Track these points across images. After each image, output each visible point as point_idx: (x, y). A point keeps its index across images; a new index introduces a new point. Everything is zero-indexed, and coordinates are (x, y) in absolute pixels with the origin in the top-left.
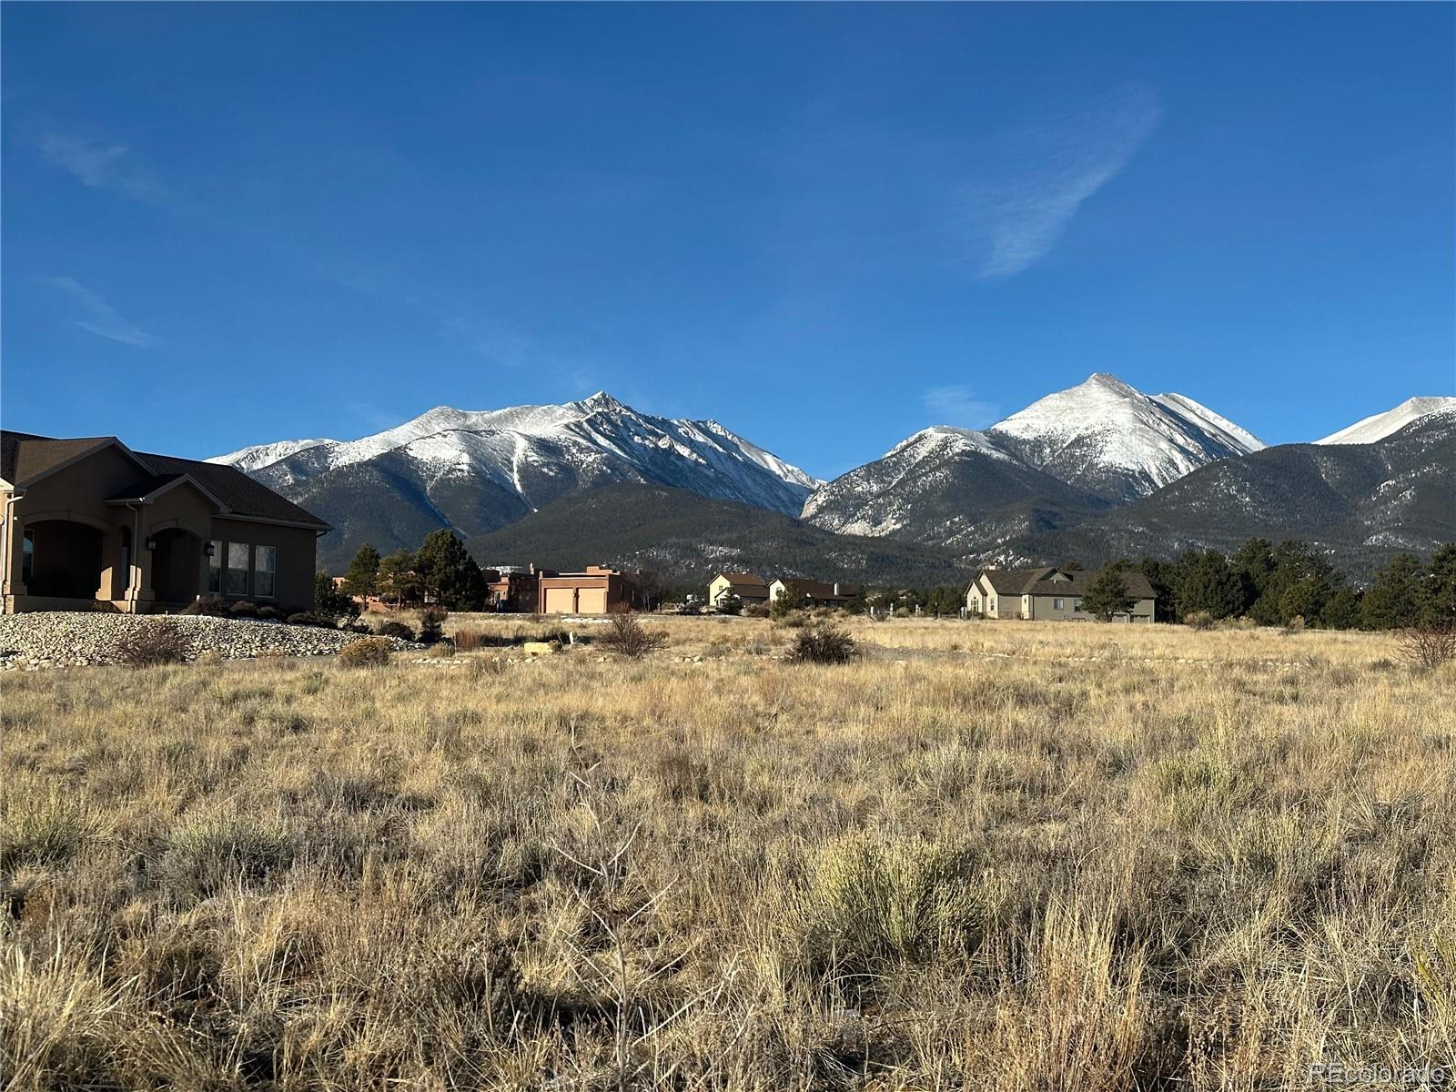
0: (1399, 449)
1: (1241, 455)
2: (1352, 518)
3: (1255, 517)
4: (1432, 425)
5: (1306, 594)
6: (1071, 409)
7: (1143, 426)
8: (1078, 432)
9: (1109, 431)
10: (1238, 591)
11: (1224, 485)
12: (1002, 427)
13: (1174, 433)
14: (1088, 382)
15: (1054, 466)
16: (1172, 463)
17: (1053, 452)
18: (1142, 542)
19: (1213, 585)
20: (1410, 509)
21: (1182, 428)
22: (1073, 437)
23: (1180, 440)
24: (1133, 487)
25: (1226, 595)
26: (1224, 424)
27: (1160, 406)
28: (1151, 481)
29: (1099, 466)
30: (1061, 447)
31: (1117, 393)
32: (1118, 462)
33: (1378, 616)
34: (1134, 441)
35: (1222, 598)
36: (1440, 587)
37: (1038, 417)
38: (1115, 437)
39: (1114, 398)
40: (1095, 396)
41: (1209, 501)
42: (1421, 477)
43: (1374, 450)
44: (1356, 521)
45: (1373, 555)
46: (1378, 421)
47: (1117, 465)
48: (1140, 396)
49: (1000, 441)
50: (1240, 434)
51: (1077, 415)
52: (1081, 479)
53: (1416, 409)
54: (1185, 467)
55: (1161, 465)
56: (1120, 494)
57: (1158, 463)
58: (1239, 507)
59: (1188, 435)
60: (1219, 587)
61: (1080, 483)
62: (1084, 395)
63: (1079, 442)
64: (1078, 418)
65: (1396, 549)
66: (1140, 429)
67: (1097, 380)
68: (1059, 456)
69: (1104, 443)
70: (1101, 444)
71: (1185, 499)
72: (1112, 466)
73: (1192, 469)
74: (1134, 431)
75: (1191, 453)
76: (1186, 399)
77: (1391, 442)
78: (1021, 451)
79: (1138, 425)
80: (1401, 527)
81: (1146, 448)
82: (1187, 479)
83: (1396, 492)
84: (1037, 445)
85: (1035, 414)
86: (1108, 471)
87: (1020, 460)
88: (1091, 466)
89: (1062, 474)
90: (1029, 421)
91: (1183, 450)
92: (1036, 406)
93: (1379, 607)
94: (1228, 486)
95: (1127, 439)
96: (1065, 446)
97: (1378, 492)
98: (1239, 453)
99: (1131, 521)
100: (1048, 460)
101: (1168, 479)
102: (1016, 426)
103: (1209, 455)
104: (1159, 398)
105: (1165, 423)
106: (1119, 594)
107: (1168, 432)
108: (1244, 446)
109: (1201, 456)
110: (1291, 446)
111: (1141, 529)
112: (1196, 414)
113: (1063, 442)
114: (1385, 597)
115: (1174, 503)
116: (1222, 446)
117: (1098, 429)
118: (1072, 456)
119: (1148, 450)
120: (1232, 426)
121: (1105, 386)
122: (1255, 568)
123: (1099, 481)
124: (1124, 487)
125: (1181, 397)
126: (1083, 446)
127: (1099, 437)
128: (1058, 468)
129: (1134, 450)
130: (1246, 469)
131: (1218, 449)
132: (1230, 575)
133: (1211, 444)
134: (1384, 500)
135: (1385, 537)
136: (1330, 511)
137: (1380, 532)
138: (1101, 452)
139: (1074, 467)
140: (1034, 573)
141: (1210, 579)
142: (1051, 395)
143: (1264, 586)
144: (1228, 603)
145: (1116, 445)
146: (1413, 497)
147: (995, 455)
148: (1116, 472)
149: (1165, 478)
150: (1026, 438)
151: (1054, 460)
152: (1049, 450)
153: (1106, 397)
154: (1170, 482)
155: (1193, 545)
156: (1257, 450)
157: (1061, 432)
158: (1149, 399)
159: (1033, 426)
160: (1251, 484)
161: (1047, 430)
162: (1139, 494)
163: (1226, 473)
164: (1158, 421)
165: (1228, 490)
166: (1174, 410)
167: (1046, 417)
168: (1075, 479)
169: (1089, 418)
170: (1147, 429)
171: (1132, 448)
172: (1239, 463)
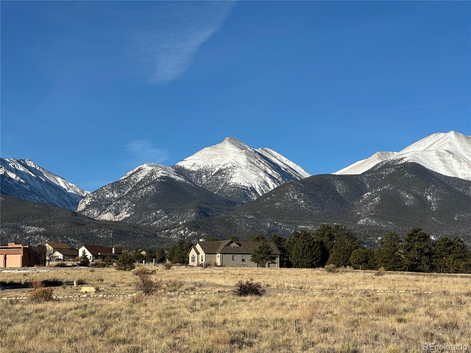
0: (372, 177)
1: (299, 179)
2: (352, 211)
3: (306, 210)
4: (387, 165)
5: (362, 253)
6: (216, 155)
7: (252, 164)
8: (220, 167)
9: (235, 166)
10: (318, 250)
11: (291, 195)
12: (181, 164)
13: (267, 168)
14: (224, 141)
15: (208, 184)
16: (266, 183)
17: (207, 177)
18: (252, 223)
19: (307, 248)
20: (378, 206)
21: (270, 166)
22: (217, 169)
23: (269, 171)
24: (247, 195)
25: (313, 253)
26: (291, 164)
27: (259, 154)
28: (256, 192)
29: (230, 185)
30: (211, 175)
31: (238, 147)
32: (239, 182)
33: (385, 262)
34: (247, 171)
37: (199, 159)
38: (238, 170)
39: (237, 150)
40: (228, 149)
41: (284, 202)
42: (383, 191)
43: (361, 178)
44: (353, 212)
45: (361, 229)
46: (362, 163)
47: (239, 184)
48: (250, 149)
49: (180, 171)
50: (298, 169)
51: (220, 159)
52: (220, 191)
53: (380, 158)
54: (272, 185)
55: (260, 184)
56: (241, 199)
57: (259, 183)
58: (298, 206)
59: (273, 169)
60: (310, 249)
61: (221, 194)
62: (222, 148)
63: (220, 172)
64: (219, 160)
65: (372, 226)
66: (250, 166)
67: (229, 141)
68: (210, 179)
69: (233, 173)
70: (231, 173)
71: (272, 202)
72: (237, 185)
73: (276, 187)
74: (247, 167)
75: (275, 178)
76: (272, 151)
77: (368, 174)
78: (191, 176)
79: (249, 164)
80: (374, 216)
81: (253, 175)
82: (273, 192)
83: (372, 198)
84: (199, 173)
85: (198, 158)
86: (235, 187)
87: (190, 181)
88: (226, 184)
89: (211, 189)
90: (194, 161)
91: (271, 177)
92: (198, 153)
93: (385, 258)
94: (293, 194)
95: (244, 171)
96: (213, 174)
97: (363, 198)
98: (298, 178)
99: (246, 213)
100: (204, 182)
101: (264, 191)
102: (188, 164)
103: (283, 179)
104: (259, 150)
105: (262, 163)
107: (264, 168)
108: (300, 174)
109: (280, 180)
110: (323, 175)
111: (252, 217)
112: (277, 159)
113: (212, 172)
114: (388, 253)
115: (267, 203)
116: (290, 174)
117: (229, 165)
118: (217, 179)
119: (254, 177)
120: (295, 165)
121: (233, 144)
123: (230, 192)
124: (242, 195)
125: (270, 150)
126: (222, 174)
127: (230, 170)
128: (210, 185)
129: (247, 177)
130: (301, 186)
131: (288, 176)
133: (284, 174)
134: (366, 202)
135: (367, 220)
136: (341, 207)
137: (364, 218)
138: (231, 177)
139: (218, 185)
140: (222, 242)
142: (205, 148)
145: (238, 174)
146: (379, 201)
147: (178, 178)
148: (238, 188)
149: (262, 191)
150: (193, 170)
151: (208, 181)
152: (205, 176)
153: (233, 149)
154: (265, 193)
155: (277, 224)
156: (306, 177)
157: (211, 167)
158: (254, 150)
159: (197, 164)
160: (304, 194)
161: (204, 166)
162: (250, 199)
163: (292, 188)
164: (259, 162)
165: (293, 197)
166: (267, 157)
167: (203, 159)
168: (218, 191)
169: (225, 160)
170: (254, 166)
171: (246, 175)
172: (298, 183)
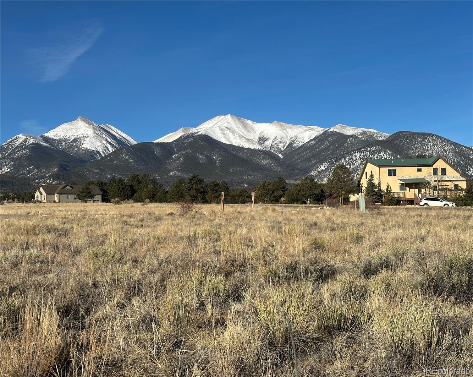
0: (178, 144)
1: (130, 145)
2: (165, 167)
3: (135, 166)
4: (188, 137)
5: (150, 191)
6: (72, 129)
7: (97, 135)
8: (75, 137)
9: (85, 136)
10: (129, 191)
11: (124, 156)
12: (47, 134)
13: (107, 138)
14: (78, 119)
15: (66, 149)
16: (107, 148)
17: (66, 143)
18: (98, 175)
19: (121, 189)
20: (182, 164)
21: (110, 136)
22: (73, 138)
23: (109, 140)
24: (94, 156)
25: (125, 193)
26: (124, 135)
27: (102, 128)
28: (100, 154)
29: (82, 149)
31: (88, 123)
32: (89, 147)
33: (172, 198)
34: (94, 140)
35: (124, 194)
36: (191, 189)
37: (60, 131)
38: (87, 139)
39: (87, 125)
40: (80, 124)
41: (120, 161)
42: (185, 153)
43: (171, 145)
44: (166, 167)
45: (171, 179)
46: (172, 135)
48: (96, 125)
49: (47, 139)
50: (129, 138)
51: (74, 131)
52: (75, 153)
53: (183, 131)
54: (111, 150)
56: (90, 159)
57: (102, 148)
58: (129, 163)
59: (112, 139)
60: (123, 190)
61: (76, 155)
62: (76, 124)
63: (75, 140)
64: (74, 132)
65: (178, 177)
66: (96, 136)
67: (81, 119)
68: (68, 145)
69: (84, 141)
70: (83, 141)
71: (112, 160)
72: (87, 149)
73: (114, 150)
74: (94, 137)
75: (113, 145)
76: (111, 126)
77: (176, 142)
78: (54, 143)
79: (95, 135)
80: (180, 170)
81: (98, 143)
82: (112, 154)
83: (178, 158)
84: (60, 141)
85: (59, 130)
86: (85, 151)
87: (54, 146)
88: (79, 149)
89: (69, 151)
90: (57, 133)
91: (110, 144)
92: (60, 127)
93: (173, 195)
95: (91, 140)
96: (70, 141)
97: (172, 158)
98: (129, 145)
99: (93, 168)
100: (64, 147)
101: (106, 153)
102: (52, 134)
103: (119, 145)
104: (102, 126)
105: (104, 134)
106: (89, 193)
107: (105, 138)
108: (130, 142)
109: (116, 146)
110: (145, 142)
111: (97, 170)
112: (115, 132)
113: (69, 140)
114: (174, 192)
115: (108, 162)
116: (123, 142)
117: (81, 136)
118: (73, 145)
119: (99, 144)
120: (127, 136)
121: (83, 121)
122: (134, 183)
123: (82, 154)
124: (91, 156)
125: (109, 126)
127: (82, 139)
128: (68, 149)
130: (131, 150)
132: (126, 186)
133: (120, 142)
134: (174, 161)
135: (175, 173)
136: (158, 164)
137: (173, 171)
138: (83, 144)
139: (73, 149)
140: (59, 186)
141: (120, 187)
142: (64, 124)
143: (137, 189)
144: (126, 195)
145: (88, 142)
146: (183, 160)
147: (45, 144)
148: (88, 151)
149: (105, 153)
150: (56, 139)
151: (66, 147)
152: (64, 143)
153: (84, 125)
154: (106, 154)
155: (114, 176)
156: (134, 144)
157: (68, 137)
158: (99, 126)
159: (58, 134)
160: (133, 155)
161: (63, 136)
162: (96, 159)
163: (125, 151)
164: (102, 134)
165: (126, 157)
166: (107, 130)
167: (63, 131)
168: (74, 153)
169: (78, 132)
170: (98, 136)
171: (93, 143)
172: (129, 148)
